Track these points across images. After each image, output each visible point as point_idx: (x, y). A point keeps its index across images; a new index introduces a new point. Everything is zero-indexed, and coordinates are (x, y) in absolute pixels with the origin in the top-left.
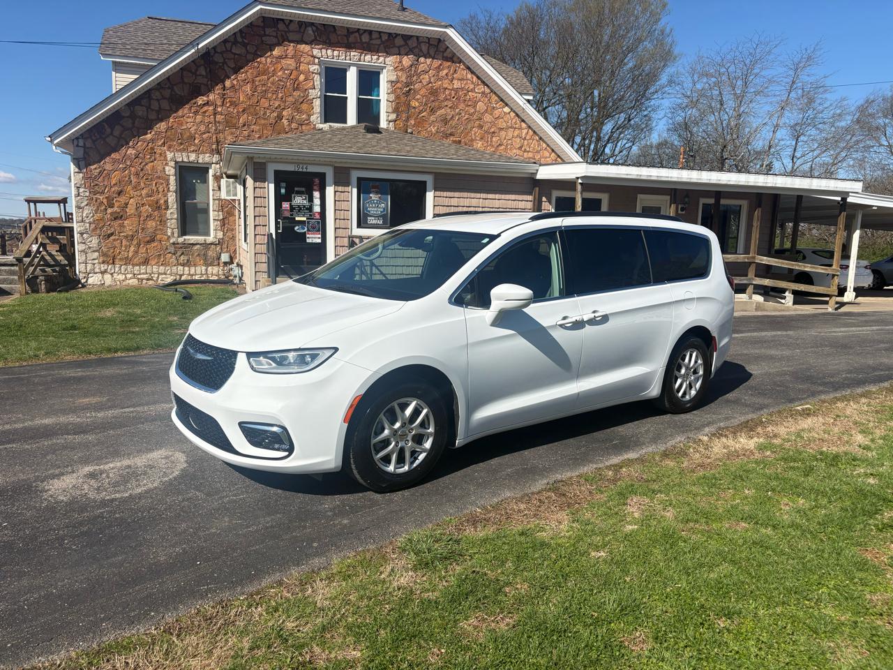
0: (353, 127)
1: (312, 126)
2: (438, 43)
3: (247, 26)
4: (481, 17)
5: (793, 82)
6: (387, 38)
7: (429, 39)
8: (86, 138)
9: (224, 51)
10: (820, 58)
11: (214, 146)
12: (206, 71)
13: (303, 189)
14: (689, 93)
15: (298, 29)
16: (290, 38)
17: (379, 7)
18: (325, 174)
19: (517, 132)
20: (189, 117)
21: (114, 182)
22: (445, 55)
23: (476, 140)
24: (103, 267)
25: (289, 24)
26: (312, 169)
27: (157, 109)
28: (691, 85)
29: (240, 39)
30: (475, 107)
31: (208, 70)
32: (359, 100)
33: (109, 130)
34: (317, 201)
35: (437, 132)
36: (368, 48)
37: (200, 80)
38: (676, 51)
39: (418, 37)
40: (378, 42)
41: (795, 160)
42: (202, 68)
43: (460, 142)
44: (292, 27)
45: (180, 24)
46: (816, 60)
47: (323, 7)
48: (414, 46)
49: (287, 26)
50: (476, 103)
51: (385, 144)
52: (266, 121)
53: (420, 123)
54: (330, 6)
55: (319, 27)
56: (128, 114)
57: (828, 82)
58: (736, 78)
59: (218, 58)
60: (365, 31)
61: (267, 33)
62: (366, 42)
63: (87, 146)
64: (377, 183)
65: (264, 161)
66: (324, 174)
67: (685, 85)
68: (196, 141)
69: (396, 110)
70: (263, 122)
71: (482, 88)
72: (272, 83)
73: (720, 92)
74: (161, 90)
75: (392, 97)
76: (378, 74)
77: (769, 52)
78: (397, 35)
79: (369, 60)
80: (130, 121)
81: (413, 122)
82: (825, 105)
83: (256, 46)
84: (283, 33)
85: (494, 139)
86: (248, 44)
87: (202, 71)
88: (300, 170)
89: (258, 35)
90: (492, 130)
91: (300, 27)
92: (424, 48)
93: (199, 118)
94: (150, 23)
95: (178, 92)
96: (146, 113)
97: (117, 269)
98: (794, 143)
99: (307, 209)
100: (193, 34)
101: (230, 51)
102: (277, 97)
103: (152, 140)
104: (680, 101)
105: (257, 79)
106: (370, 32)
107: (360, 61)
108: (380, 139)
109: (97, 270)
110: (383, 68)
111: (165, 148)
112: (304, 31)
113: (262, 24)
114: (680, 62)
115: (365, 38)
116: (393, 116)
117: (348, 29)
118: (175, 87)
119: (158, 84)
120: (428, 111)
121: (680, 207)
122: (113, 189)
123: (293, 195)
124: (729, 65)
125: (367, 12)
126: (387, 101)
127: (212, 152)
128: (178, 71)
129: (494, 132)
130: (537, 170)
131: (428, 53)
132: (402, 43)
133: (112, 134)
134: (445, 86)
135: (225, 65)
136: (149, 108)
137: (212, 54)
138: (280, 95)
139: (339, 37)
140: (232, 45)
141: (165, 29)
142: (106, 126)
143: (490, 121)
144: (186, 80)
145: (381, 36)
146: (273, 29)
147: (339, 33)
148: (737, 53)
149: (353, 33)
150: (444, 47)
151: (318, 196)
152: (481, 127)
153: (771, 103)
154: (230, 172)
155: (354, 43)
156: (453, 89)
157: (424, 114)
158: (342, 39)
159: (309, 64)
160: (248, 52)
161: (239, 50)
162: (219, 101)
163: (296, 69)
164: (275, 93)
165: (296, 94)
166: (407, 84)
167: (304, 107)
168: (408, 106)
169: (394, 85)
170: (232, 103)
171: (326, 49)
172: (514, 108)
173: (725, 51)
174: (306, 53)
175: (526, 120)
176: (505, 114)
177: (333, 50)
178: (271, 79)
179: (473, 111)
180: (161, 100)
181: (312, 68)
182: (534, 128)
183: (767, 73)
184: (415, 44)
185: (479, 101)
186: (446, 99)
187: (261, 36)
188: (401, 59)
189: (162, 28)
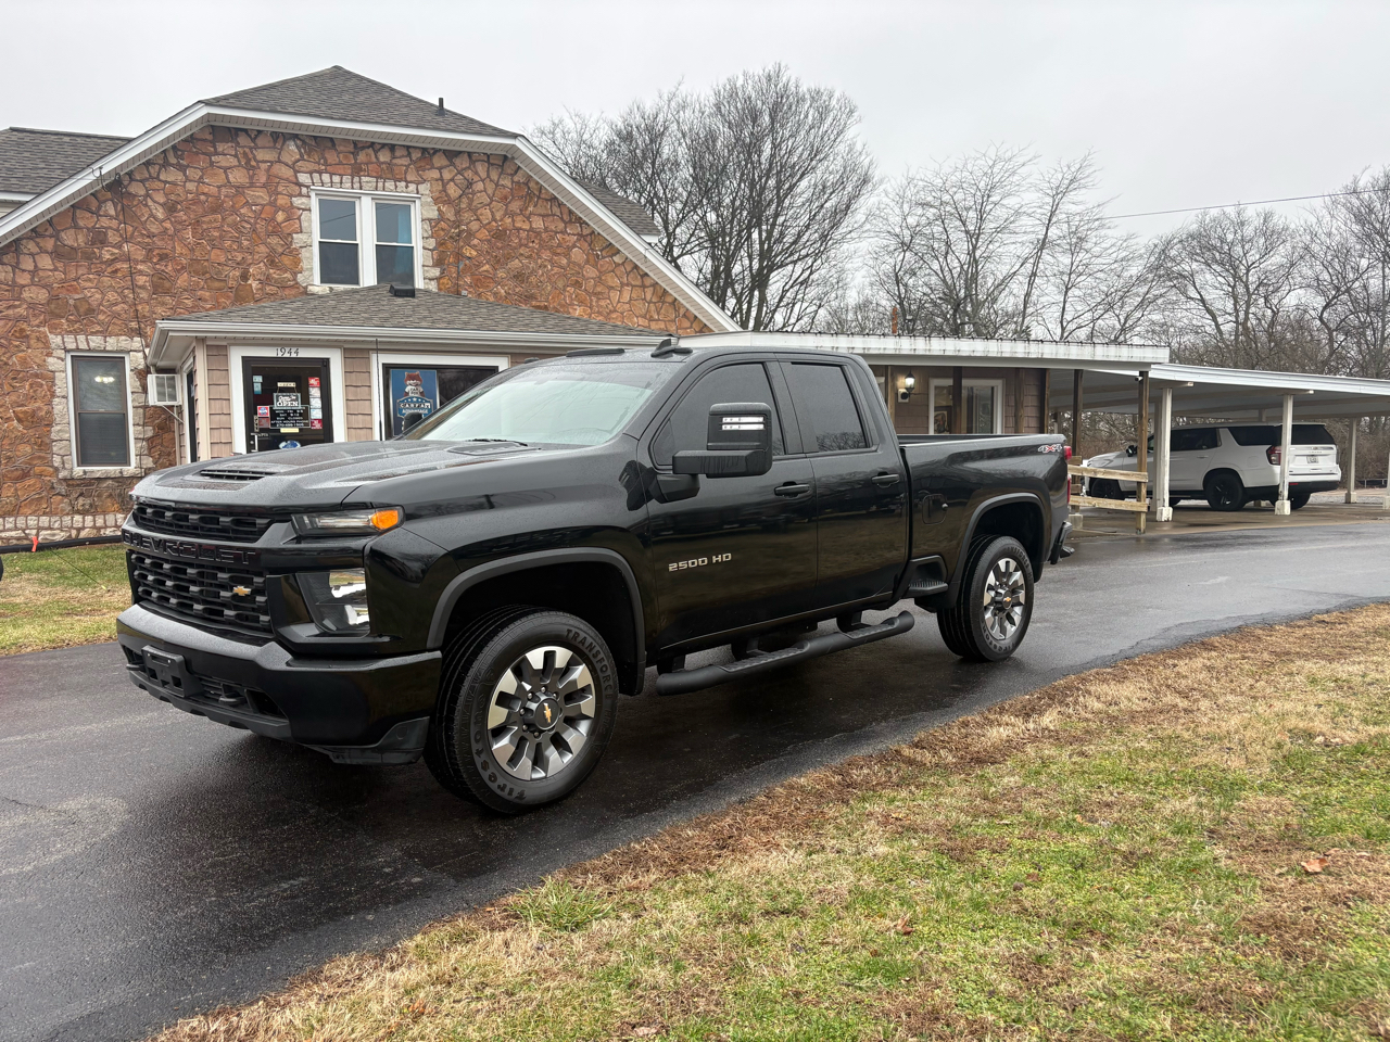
0: (370, 289)
1: (302, 289)
2: (504, 162)
3: (185, 141)
4: (569, 124)
5: (1052, 213)
6: (419, 154)
7: (488, 156)
9: (147, 179)
10: (1090, 179)
11: (134, 325)
12: (116, 210)
13: (292, 385)
14: (898, 230)
15: (272, 144)
16: (259, 157)
17: (405, 110)
18: (328, 359)
19: (637, 292)
20: (90, 280)
22: (516, 179)
23: (574, 305)
25: (256, 136)
26: (304, 353)
27: (31, 268)
28: (899, 219)
29: (173, 160)
30: (567, 255)
31: (119, 208)
32: (380, 248)
34: (316, 403)
35: (509, 294)
36: (387, 173)
37: (105, 222)
39: (470, 154)
40: (405, 161)
41: (1065, 324)
42: (110, 204)
43: (546, 308)
44: (262, 141)
45: (67, 139)
46: (1082, 181)
47: (313, 111)
48: (464, 166)
49: (253, 140)
50: (570, 249)
51: (426, 313)
52: (222, 284)
53: (478, 283)
54: (323, 109)
55: (308, 141)
57: (1106, 212)
58: (968, 209)
59: (137, 189)
60: (383, 145)
61: (220, 149)
62: (383, 163)
64: (417, 372)
65: (224, 343)
66: (326, 362)
67: (891, 220)
68: (101, 317)
69: (438, 263)
70: (217, 284)
72: (232, 226)
73: (945, 228)
74: (37, 240)
75: (432, 243)
76: (408, 207)
77: (1014, 173)
78: (436, 151)
79: (392, 188)
81: (468, 280)
82: (1104, 245)
83: (201, 170)
84: (247, 150)
85: (601, 303)
86: (188, 166)
87: (109, 209)
88: (287, 355)
89: (203, 154)
90: (599, 289)
91: (275, 141)
92: (481, 169)
93: (105, 281)
94: (12, 138)
95: (67, 242)
98: (1062, 300)
99: (301, 415)
100: (90, 153)
101: (158, 178)
102: (239, 246)
103: (25, 319)
104: (885, 242)
105: (204, 219)
106: (392, 148)
107: (376, 189)
108: (418, 305)
110: (415, 200)
111: (46, 329)
112: (283, 144)
113: (210, 137)
114: (882, 188)
115: (384, 157)
116: (436, 272)
117: (354, 142)
118: (63, 234)
119: (32, 230)
120: (492, 262)
123: (275, 395)
124: (955, 189)
125: (386, 118)
126: (424, 248)
127: (129, 333)
128: (68, 210)
129: (599, 293)
131: (488, 176)
132: (445, 162)
134: (518, 225)
135: (149, 200)
136: (16, 267)
137: (126, 183)
139: (341, 155)
140: (160, 169)
141: (42, 147)
143: (593, 275)
144: (81, 223)
145: (409, 155)
146: (230, 144)
147: (340, 146)
148: (965, 174)
149: (363, 148)
150: (514, 168)
151: (319, 394)
152: (577, 284)
153: (1023, 243)
154: (162, 364)
155: (367, 164)
156: (531, 229)
157: (487, 267)
158: (346, 157)
159: (291, 196)
160: (188, 179)
161: (172, 175)
162: (140, 254)
163: (270, 203)
164: (237, 240)
165: (274, 240)
166: (457, 224)
167: (286, 260)
168: (459, 256)
169: (434, 225)
170: (163, 257)
171: (320, 173)
172: (630, 256)
173: (946, 169)
174: (287, 180)
175: (650, 274)
176: (617, 265)
177: (331, 175)
178: (230, 220)
179: (564, 261)
180: (38, 254)
181: (297, 201)
182: (663, 285)
183: (1011, 202)
184: (466, 164)
185: (574, 246)
186: (521, 245)
187: (209, 155)
188: (444, 185)
189: (36, 144)
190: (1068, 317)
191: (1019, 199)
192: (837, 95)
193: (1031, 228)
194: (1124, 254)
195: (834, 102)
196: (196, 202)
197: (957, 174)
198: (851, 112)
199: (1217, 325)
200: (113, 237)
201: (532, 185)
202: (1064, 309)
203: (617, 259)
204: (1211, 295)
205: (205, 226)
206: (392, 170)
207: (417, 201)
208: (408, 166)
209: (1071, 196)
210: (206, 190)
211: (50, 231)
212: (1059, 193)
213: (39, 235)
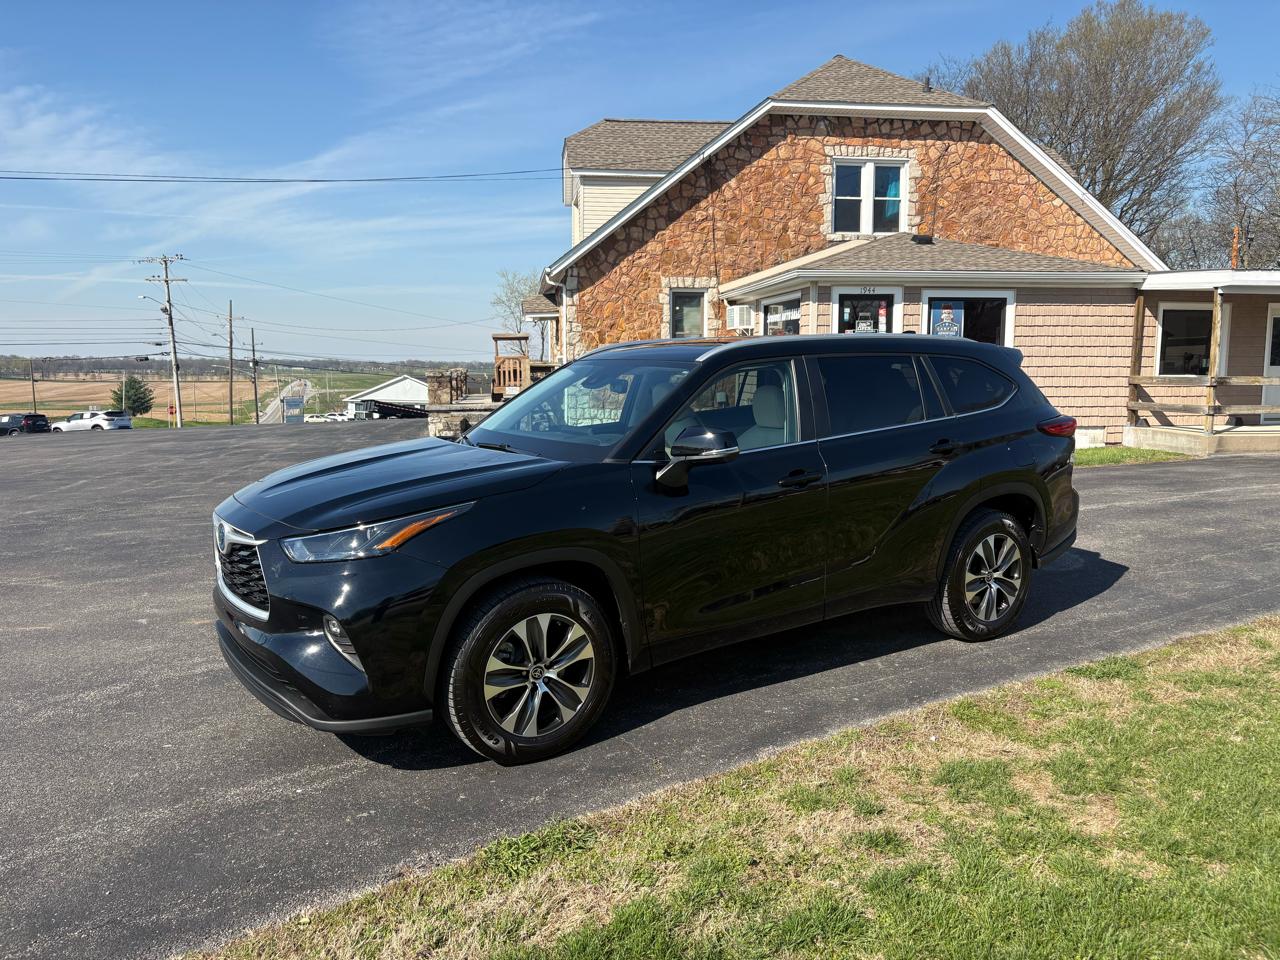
1: (822, 237)
2: (973, 126)
3: (752, 127)
6: (910, 126)
7: (961, 123)
8: (581, 267)
9: (727, 159)
11: (712, 268)
12: (706, 182)
16: (800, 136)
17: (901, 90)
19: (1070, 230)
20: (686, 236)
21: (606, 314)
22: (981, 140)
23: (1018, 242)
24: (594, 412)
25: (798, 120)
26: (879, 291)
27: (653, 228)
29: (744, 143)
30: (1017, 202)
31: (709, 180)
32: (876, 203)
33: (603, 257)
34: (882, 327)
35: (970, 235)
36: (888, 143)
37: (699, 192)
39: (947, 122)
40: (900, 132)
42: (702, 177)
43: (997, 245)
44: (802, 123)
45: (640, 125)
47: (841, 98)
48: (943, 133)
49: (796, 123)
50: (1018, 196)
52: (770, 235)
53: (949, 226)
54: (846, 95)
55: (833, 121)
56: (623, 237)
59: (720, 166)
60: (886, 120)
61: (774, 132)
62: (885, 134)
63: (582, 275)
65: (828, 285)
66: (892, 297)
68: (693, 263)
69: (920, 212)
70: (766, 236)
71: (1025, 178)
72: (778, 190)
74: (658, 208)
75: (916, 197)
76: (899, 168)
78: (923, 122)
79: (889, 154)
80: (625, 245)
81: (940, 225)
83: (761, 149)
84: (792, 131)
85: (1041, 240)
86: (752, 147)
87: (703, 181)
88: (867, 293)
89: (764, 136)
90: (1039, 229)
91: (811, 122)
92: (956, 134)
93: (697, 236)
94: (609, 127)
95: (676, 208)
96: (641, 235)
97: (607, 414)
100: (658, 136)
101: (733, 157)
102: (783, 206)
103: (647, 265)
105: (761, 186)
106: (892, 121)
107: (878, 156)
109: (587, 416)
110: (903, 163)
111: (660, 273)
112: (816, 125)
113: (768, 123)
115: (886, 129)
116: (917, 220)
117: (865, 120)
118: (672, 202)
119: (656, 201)
120: (959, 210)
122: (605, 322)
123: (857, 322)
126: (910, 201)
127: (709, 275)
128: (676, 186)
129: (1040, 232)
130: (1144, 279)
131: (961, 139)
132: (930, 130)
133: (606, 259)
134: (980, 179)
135: (727, 174)
136: (644, 228)
137: (713, 161)
138: (787, 203)
139: (855, 130)
140: (736, 151)
141: (627, 133)
142: (601, 252)
143: (1036, 217)
144: (685, 194)
145: (903, 126)
146: (781, 128)
147: (854, 125)
149: (871, 123)
150: (980, 131)
151: (884, 321)
152: (1024, 225)
155: (873, 136)
156: (990, 182)
157: (954, 214)
158: (859, 131)
159: (820, 164)
160: (752, 156)
161: (742, 155)
162: (718, 215)
163: (806, 172)
164: (781, 201)
165: (805, 200)
166: (934, 180)
167: (813, 215)
168: (935, 206)
169: (918, 182)
170: (733, 216)
171: (840, 144)
172: (1067, 200)
174: (817, 152)
175: (1082, 215)
176: (1055, 207)
177: (848, 146)
178: (776, 186)
179: (1014, 207)
180: (658, 218)
181: (823, 169)
182: (1092, 223)
184: (945, 131)
185: (1023, 194)
186: (981, 195)
187: (767, 137)
188: (927, 151)
189: (623, 131)
192: (1189, 19)
195: (1185, 26)
196: (756, 173)
198: (1204, 35)
200: (703, 203)
201: (993, 144)
203: (1056, 203)
205: (761, 191)
207: (907, 164)
208: (902, 136)
211: (666, 201)
213: (659, 205)
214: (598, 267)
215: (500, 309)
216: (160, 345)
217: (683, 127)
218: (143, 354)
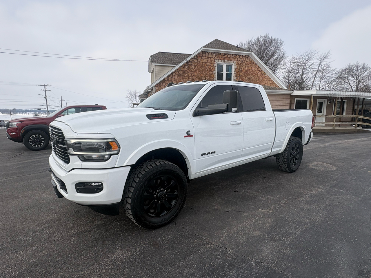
2: (248, 57)
3: (198, 54)
5: (320, 64)
7: (246, 56)
8: (156, 87)
9: (192, 62)
16: (209, 57)
17: (232, 47)
20: (182, 80)
22: (250, 60)
27: (174, 78)
28: (289, 66)
29: (196, 58)
30: (257, 75)
31: (188, 67)
32: (226, 74)
33: (162, 84)
36: (229, 59)
37: (185, 69)
38: (286, 55)
39: (243, 55)
40: (232, 57)
44: (210, 54)
46: (327, 57)
47: (219, 48)
49: (208, 54)
50: (258, 73)
53: (243, 80)
55: (217, 53)
59: (190, 63)
60: (229, 54)
61: (203, 56)
63: (157, 89)
69: (236, 76)
75: (235, 73)
76: (231, 66)
78: (237, 55)
79: (229, 62)
80: (167, 81)
81: (241, 79)
83: (200, 59)
84: (207, 56)
86: (198, 59)
87: (186, 67)
90: (262, 81)
92: (244, 58)
95: (180, 73)
96: (171, 79)
98: (320, 83)
102: (205, 73)
104: (285, 71)
105: (200, 68)
106: (230, 54)
107: (227, 62)
112: (213, 54)
113: (202, 53)
115: (229, 56)
116: (236, 78)
117: (224, 54)
118: (179, 72)
119: (175, 71)
121: (329, 102)
130: (293, 92)
131: (245, 60)
132: (239, 57)
133: (163, 85)
134: (250, 69)
135: (192, 65)
136: (172, 77)
140: (194, 60)
143: (261, 78)
144: (182, 70)
145: (233, 56)
146: (205, 55)
147: (222, 55)
149: (225, 55)
150: (250, 58)
152: (259, 80)
155: (226, 58)
156: (252, 70)
157: (244, 77)
158: (223, 56)
159: (214, 64)
160: (198, 61)
161: (196, 61)
162: (190, 75)
163: (211, 65)
164: (205, 72)
165: (210, 72)
166: (240, 69)
167: (212, 76)
168: (240, 75)
169: (236, 69)
170: (193, 75)
171: (218, 59)
172: (268, 75)
173: (300, 55)
174: (213, 61)
175: (271, 78)
176: (266, 76)
177: (220, 60)
178: (204, 69)
179: (257, 76)
180: (175, 75)
181: (214, 65)
182: (273, 80)
183: (312, 62)
184: (242, 57)
186: (250, 73)
187: (201, 57)
188: (238, 62)
189: (164, 55)
190: (321, 86)
191: (313, 61)
192: (279, 39)
193: (315, 67)
194: (334, 73)
195: (278, 41)
196: (199, 65)
197: (302, 56)
198: (282, 43)
199: (352, 88)
200: (186, 72)
201: (252, 61)
202: (320, 84)
203: (266, 75)
204: (351, 82)
205: (200, 70)
206: (230, 59)
207: (233, 65)
208: (232, 58)
209: (325, 60)
210: (201, 63)
212: (322, 60)
213: (176, 72)
214: (161, 87)
215: (128, 99)
216: (44, 106)
217: (178, 55)
218: (39, 108)
